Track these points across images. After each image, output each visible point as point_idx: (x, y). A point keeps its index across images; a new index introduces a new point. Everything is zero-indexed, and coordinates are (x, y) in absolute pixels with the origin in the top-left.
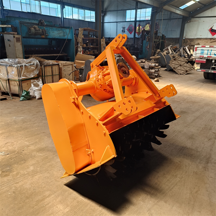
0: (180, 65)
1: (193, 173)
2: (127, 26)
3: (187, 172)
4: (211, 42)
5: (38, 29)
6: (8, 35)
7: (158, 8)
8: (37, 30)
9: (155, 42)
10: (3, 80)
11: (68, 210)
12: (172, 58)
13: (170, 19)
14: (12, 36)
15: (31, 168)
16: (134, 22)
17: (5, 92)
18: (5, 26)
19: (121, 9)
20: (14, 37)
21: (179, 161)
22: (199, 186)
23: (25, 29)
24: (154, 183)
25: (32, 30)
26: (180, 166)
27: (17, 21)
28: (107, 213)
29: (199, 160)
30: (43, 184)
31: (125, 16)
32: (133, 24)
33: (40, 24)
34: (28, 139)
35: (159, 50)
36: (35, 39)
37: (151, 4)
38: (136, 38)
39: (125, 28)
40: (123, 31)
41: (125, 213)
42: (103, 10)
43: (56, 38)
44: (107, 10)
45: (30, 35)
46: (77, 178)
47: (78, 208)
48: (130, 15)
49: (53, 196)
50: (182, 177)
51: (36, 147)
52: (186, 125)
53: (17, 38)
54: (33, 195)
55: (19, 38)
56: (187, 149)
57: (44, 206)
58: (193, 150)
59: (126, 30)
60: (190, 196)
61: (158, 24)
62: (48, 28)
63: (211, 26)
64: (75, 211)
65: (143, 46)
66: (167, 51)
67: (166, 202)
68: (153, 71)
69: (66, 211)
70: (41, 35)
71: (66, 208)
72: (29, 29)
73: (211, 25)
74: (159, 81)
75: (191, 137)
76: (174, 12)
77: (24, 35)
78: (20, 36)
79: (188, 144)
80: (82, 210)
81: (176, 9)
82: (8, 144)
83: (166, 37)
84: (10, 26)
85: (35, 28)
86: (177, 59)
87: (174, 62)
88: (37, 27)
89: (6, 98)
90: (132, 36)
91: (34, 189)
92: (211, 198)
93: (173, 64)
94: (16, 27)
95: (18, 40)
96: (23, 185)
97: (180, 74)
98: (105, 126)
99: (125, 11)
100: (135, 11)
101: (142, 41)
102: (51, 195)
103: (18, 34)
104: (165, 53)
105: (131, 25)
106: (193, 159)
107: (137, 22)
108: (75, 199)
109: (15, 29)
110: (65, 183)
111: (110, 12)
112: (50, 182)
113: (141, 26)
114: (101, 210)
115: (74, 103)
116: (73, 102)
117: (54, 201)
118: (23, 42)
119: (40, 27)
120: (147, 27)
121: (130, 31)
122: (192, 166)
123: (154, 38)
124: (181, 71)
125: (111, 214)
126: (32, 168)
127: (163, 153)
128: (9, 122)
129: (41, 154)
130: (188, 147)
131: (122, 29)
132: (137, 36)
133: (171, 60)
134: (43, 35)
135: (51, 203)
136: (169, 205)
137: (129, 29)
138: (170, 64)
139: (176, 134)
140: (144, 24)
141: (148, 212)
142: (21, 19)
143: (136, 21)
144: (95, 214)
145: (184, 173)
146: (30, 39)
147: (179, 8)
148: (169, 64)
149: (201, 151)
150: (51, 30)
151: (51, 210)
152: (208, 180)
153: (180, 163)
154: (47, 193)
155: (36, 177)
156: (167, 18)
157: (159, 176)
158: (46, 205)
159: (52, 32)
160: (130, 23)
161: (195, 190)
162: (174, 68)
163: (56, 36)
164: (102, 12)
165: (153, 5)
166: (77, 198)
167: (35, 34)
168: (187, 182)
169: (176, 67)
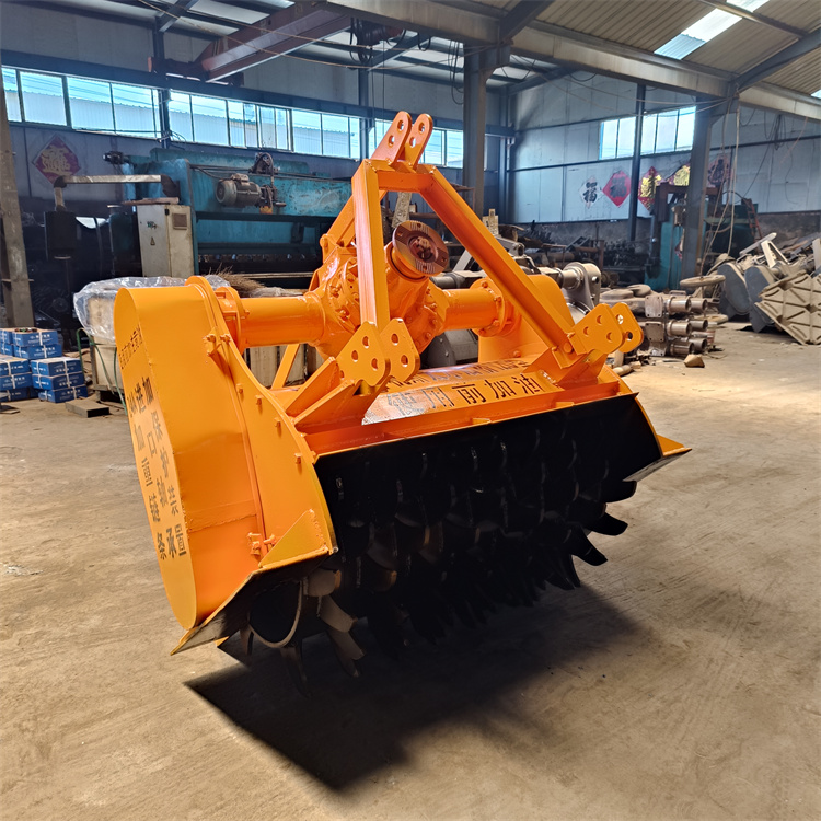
0: (809, 307)
1: (732, 688)
2: (602, 176)
3: (705, 682)
5: (248, 184)
6: (149, 206)
7: (717, 98)
8: (245, 189)
9: (708, 227)
10: (107, 348)
11: (159, 767)
12: (770, 278)
13: (776, 142)
14: (161, 209)
15: (92, 621)
16: (631, 161)
17: (109, 392)
18: (142, 178)
19: (579, 120)
20: (167, 212)
21: (685, 642)
22: (743, 740)
23: (206, 187)
24: (543, 711)
25: (227, 188)
26: (685, 659)
27: (182, 162)
28: (303, 793)
29: (779, 646)
30: (112, 673)
31: (595, 140)
32: (628, 169)
33: (259, 169)
34: (124, 531)
35: (724, 257)
36: (246, 223)
37: (686, 86)
38: (641, 218)
39: (596, 184)
40: (590, 197)
41: (376, 802)
42: (513, 126)
43: (314, 214)
44: (530, 125)
45: (224, 205)
46: (241, 665)
47: (199, 764)
48: (617, 137)
49: (128, 715)
50: (677, 700)
51: (142, 558)
52: (766, 515)
53: (176, 216)
54: (61, 704)
55: (184, 216)
56: (742, 599)
57: (80, 745)
58: (768, 605)
59: (600, 194)
60: (687, 772)
61: (727, 161)
62: (286, 182)
64: (184, 775)
65: (663, 243)
66: (756, 258)
67: (565, 782)
68: (681, 326)
69: (151, 770)
70: (257, 205)
71: (157, 760)
72: (220, 186)
74: (703, 367)
75: (775, 561)
76: (791, 110)
77: (201, 207)
78: (189, 208)
79: (753, 584)
80: (212, 774)
81: (797, 100)
82: (53, 544)
83: (760, 210)
84: (157, 178)
85: (238, 181)
86: (793, 282)
87: (778, 297)
88: (247, 179)
89: (108, 409)
90: (623, 212)
91: (71, 689)
92: (784, 789)
93: (773, 306)
94: (178, 182)
95: (179, 222)
96: (41, 671)
97: (809, 343)
98: (302, 435)
99: (595, 124)
100: (632, 121)
101: (659, 225)
102: (124, 711)
103: (181, 203)
104: (747, 263)
105: (619, 172)
106: (756, 638)
107: (642, 160)
108: (202, 734)
109: (173, 189)
110: (189, 679)
111: (538, 131)
112: (137, 669)
113: (660, 172)
114: (284, 779)
115: (216, 356)
116: (211, 355)
117: (125, 732)
118: (195, 230)
119: (257, 179)
120: (682, 175)
121: (615, 195)
122: (738, 664)
123: (704, 211)
124: (811, 332)
125: (317, 799)
126: (94, 621)
127: (626, 608)
128: (84, 478)
129: (147, 581)
130: (748, 592)
131: (585, 189)
132: (643, 211)
133: (768, 287)
134: (268, 204)
135: (110, 738)
136: (577, 793)
137: (612, 189)
138: (763, 302)
139: (710, 544)
140: (673, 166)
141: (475, 809)
142: (202, 158)
143: (637, 158)
144: (254, 792)
145: (691, 685)
146: (228, 222)
147: (809, 95)
148: (760, 300)
149: (804, 612)
150: (294, 186)
151: (98, 761)
152: (797, 721)
153: (685, 648)
154: (112, 705)
155: (97, 650)
156: (765, 140)
157: (572, 687)
158: (91, 742)
159: (300, 193)
160: (617, 163)
161: (718, 751)
162: (780, 318)
163: (312, 209)
164: (510, 132)
165: (693, 87)
166: (213, 730)
167: (240, 202)
168: (693, 718)
169: (787, 315)
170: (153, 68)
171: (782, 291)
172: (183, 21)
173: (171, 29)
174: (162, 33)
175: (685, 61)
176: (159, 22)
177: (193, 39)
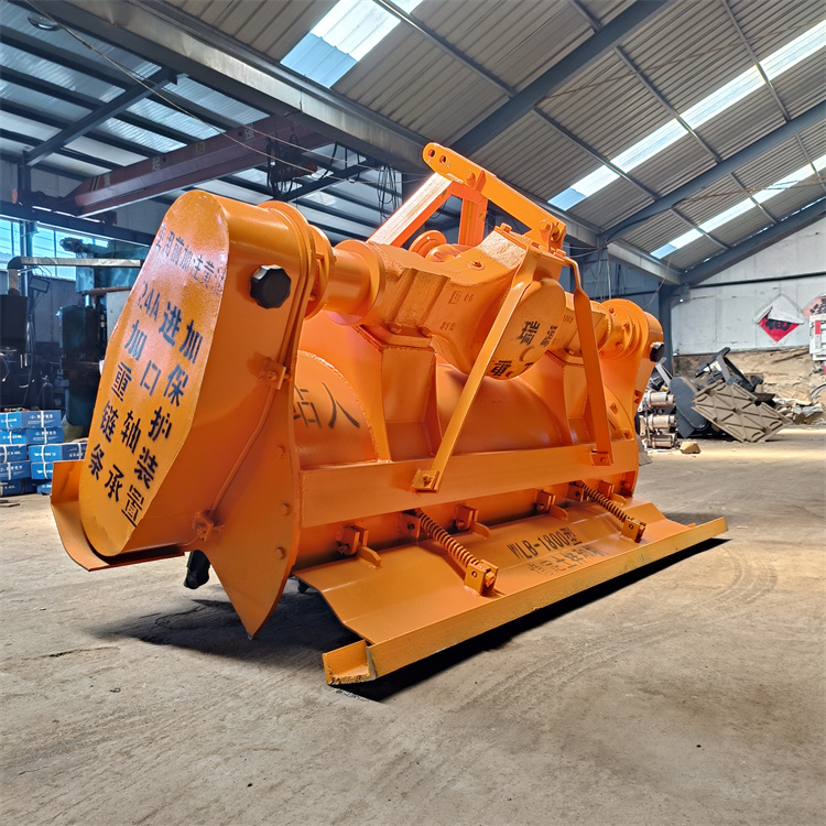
0: (734, 410)
4: (777, 362)
7: (591, 247)
12: (694, 389)
18: (119, 262)
63: (765, 310)
73: (764, 307)
74: (699, 453)
81: (641, 257)
84: (137, 263)
86: (715, 389)
87: (708, 402)
93: (707, 410)
97: (747, 441)
124: (745, 431)
133: (696, 395)
138: (697, 406)
147: (648, 253)
148: (694, 405)
162: (715, 420)
169: (720, 417)
170: (19, 200)
171: (709, 397)
172: (56, 158)
173: (38, 166)
174: (30, 167)
175: (569, 213)
176: (27, 156)
177: (61, 177)
